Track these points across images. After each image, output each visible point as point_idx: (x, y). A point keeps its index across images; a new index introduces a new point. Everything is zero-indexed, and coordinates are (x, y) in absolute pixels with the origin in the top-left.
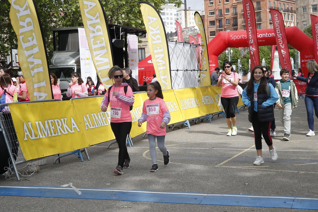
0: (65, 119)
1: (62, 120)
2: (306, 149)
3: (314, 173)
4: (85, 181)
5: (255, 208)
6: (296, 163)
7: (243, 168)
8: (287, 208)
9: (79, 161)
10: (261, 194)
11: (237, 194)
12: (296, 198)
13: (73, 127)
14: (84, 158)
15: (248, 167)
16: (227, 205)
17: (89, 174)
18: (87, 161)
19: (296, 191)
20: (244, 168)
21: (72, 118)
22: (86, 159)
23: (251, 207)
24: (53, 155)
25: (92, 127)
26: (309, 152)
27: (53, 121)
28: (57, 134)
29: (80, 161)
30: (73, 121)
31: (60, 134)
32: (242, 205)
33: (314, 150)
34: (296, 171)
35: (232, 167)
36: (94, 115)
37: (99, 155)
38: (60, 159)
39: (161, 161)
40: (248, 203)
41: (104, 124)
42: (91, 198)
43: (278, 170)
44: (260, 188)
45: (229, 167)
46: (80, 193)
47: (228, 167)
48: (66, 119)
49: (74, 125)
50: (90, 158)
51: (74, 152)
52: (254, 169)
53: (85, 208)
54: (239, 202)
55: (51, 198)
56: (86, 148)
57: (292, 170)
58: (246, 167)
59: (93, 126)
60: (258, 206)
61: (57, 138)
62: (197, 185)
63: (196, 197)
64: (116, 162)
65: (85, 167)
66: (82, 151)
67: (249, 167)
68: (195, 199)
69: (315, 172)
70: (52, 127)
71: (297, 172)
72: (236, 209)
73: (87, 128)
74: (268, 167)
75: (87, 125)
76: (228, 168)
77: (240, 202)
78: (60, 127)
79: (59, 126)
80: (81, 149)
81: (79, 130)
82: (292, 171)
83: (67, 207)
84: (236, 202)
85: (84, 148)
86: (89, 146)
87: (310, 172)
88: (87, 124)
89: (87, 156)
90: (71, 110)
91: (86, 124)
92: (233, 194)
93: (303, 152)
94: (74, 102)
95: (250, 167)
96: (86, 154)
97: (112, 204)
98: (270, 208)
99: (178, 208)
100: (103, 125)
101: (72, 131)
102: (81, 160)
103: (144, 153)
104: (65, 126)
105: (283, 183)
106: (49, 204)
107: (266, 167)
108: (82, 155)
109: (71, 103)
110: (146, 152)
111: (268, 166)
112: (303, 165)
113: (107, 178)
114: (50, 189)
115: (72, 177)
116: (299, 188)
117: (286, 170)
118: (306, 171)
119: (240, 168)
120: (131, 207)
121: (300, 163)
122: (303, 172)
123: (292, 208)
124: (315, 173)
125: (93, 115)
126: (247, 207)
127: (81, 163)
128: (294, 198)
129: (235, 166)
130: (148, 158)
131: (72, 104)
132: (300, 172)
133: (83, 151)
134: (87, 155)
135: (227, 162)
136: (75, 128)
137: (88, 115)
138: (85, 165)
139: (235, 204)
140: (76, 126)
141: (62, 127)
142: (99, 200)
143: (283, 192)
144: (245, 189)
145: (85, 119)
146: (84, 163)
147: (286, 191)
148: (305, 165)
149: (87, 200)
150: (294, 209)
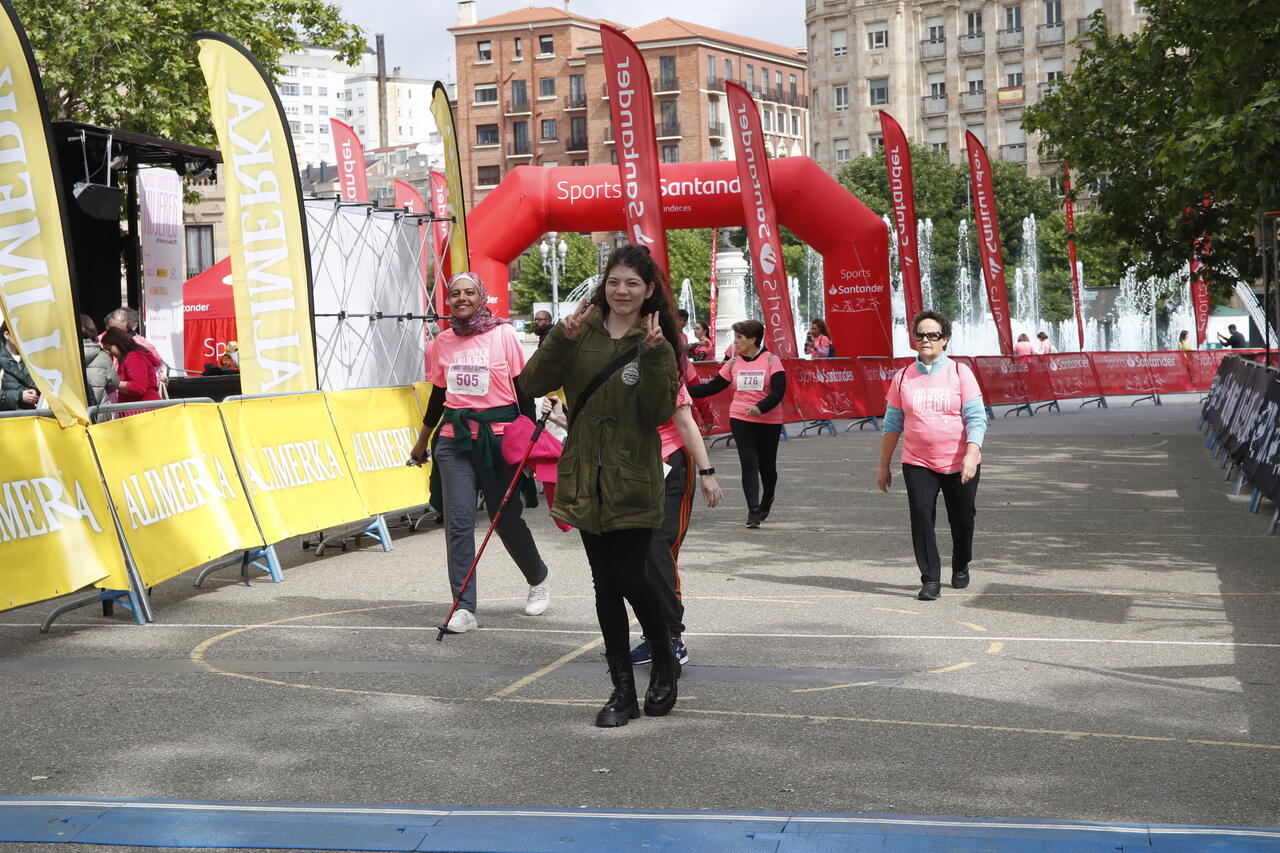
2: (839, 628)
3: (863, 720)
6: (799, 684)
7: (595, 703)
10: (662, 808)
11: (565, 809)
12: (794, 819)
19: (792, 791)
26: (849, 639)
33: (868, 633)
34: (795, 713)
35: (551, 702)
39: (267, 681)
41: (27, 530)
43: (729, 710)
44: (658, 783)
45: (541, 701)
47: (535, 701)
54: (573, 840)
57: (784, 712)
62: (410, 776)
63: (402, 824)
64: (75, 685)
68: (399, 830)
69: (871, 716)
71: (802, 717)
74: (693, 700)
76: (533, 705)
77: (579, 840)
82: (783, 716)
84: (562, 839)
87: (851, 716)
92: (552, 806)
93: (827, 640)
100: (23, 534)
103: (197, 649)
105: (747, 760)
107: (684, 702)
110: (203, 643)
111: (691, 695)
112: (826, 691)
113: (34, 752)
116: (804, 780)
117: (758, 712)
118: (836, 715)
119: (585, 705)
121: (812, 685)
122: (822, 718)
124: (869, 721)
128: (785, 819)
129: (565, 696)
130: (213, 670)
132: (811, 717)
135: (532, 683)
139: (555, 846)
143: (746, 796)
144: (599, 789)
147: (757, 791)
148: (833, 690)
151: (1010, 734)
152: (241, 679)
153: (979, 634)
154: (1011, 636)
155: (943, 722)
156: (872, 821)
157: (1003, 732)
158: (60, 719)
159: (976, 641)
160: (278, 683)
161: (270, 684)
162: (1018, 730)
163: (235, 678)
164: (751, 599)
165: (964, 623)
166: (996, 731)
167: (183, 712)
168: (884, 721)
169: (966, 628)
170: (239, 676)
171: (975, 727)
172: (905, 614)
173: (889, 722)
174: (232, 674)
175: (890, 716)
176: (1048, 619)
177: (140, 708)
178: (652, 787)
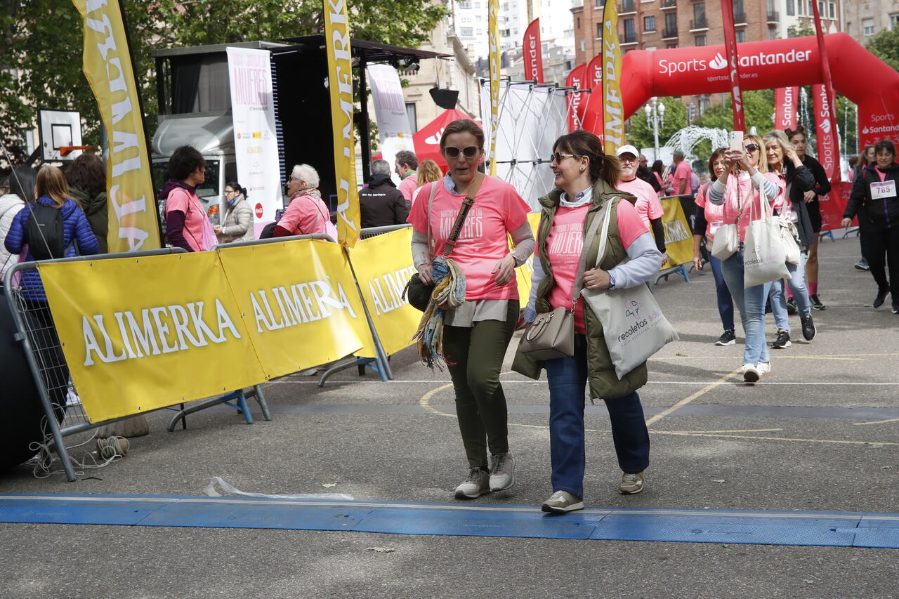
0: (198, 304)
1: (191, 306)
4: (261, 479)
5: (748, 548)
6: (859, 419)
8: (840, 545)
9: (241, 424)
10: (765, 509)
11: (693, 509)
12: (864, 518)
13: (222, 326)
14: (253, 415)
15: (720, 432)
16: (667, 540)
17: (269, 458)
18: (265, 422)
19: (861, 497)
20: (710, 435)
21: (217, 300)
22: (260, 415)
23: (737, 546)
24: (166, 407)
25: (275, 326)
26: (894, 386)
27: (163, 309)
28: (176, 348)
29: (244, 424)
30: (221, 310)
31: (184, 346)
32: (711, 540)
34: (858, 440)
35: (676, 433)
36: (280, 293)
37: (296, 404)
38: (186, 416)
40: (728, 533)
41: (308, 317)
42: (279, 526)
43: (808, 438)
44: (760, 491)
45: (668, 433)
47: (664, 433)
48: (200, 304)
49: (223, 321)
50: (271, 415)
51: (225, 399)
52: (738, 439)
53: (264, 554)
54: (701, 532)
55: (166, 529)
56: (262, 385)
57: (849, 439)
58: (716, 433)
59: (279, 323)
60: (758, 542)
61: (176, 357)
63: (577, 519)
64: (344, 423)
65: (258, 438)
66: (248, 396)
67: (724, 431)
68: (575, 524)
70: (163, 326)
71: (864, 443)
72: (693, 551)
73: (260, 330)
74: (780, 431)
75: (261, 321)
76: (664, 435)
77: (706, 532)
78: (184, 327)
79: (181, 323)
80: (247, 388)
81: (238, 336)
82: (848, 442)
83: (212, 553)
84: (693, 531)
85: (255, 386)
86: (267, 381)
88: (262, 316)
89: (262, 408)
90: (215, 281)
91: (258, 318)
92: (684, 507)
93: (877, 386)
94: (222, 255)
95: (728, 431)
96: (259, 402)
97: (341, 543)
98: (792, 547)
99: (529, 552)
100: (305, 320)
101: (218, 337)
102: (246, 419)
103: (424, 397)
104: (199, 323)
105: (825, 474)
106: (160, 546)
107: (773, 433)
108: (249, 405)
109: (215, 260)
110: (428, 394)
111: (779, 427)
112: (880, 424)
113: (322, 469)
114: (163, 503)
115: (222, 467)
116: (869, 489)
117: (830, 439)
118: (889, 441)
119: (701, 435)
120: (393, 549)
121: (869, 419)
122: (879, 444)
123: (854, 544)
125: (275, 291)
126: (726, 546)
127: (248, 427)
128: (858, 517)
129: (686, 429)
130: (436, 412)
131: (218, 263)
132: (871, 443)
133: (253, 392)
134: (264, 403)
135: (661, 419)
136: (227, 330)
137: (262, 293)
138: (259, 433)
139: (688, 536)
140: (228, 323)
141: (191, 326)
142: (302, 532)
143: (827, 501)
144: (717, 496)
145: (255, 304)
146: (256, 427)
147: (834, 497)
148: (885, 423)
149: (268, 531)
150: (861, 549)
158: (336, 446)
163: (452, 417)
164: (817, 357)
167: (419, 442)
174: (450, 415)
177: (389, 438)
178: (756, 494)
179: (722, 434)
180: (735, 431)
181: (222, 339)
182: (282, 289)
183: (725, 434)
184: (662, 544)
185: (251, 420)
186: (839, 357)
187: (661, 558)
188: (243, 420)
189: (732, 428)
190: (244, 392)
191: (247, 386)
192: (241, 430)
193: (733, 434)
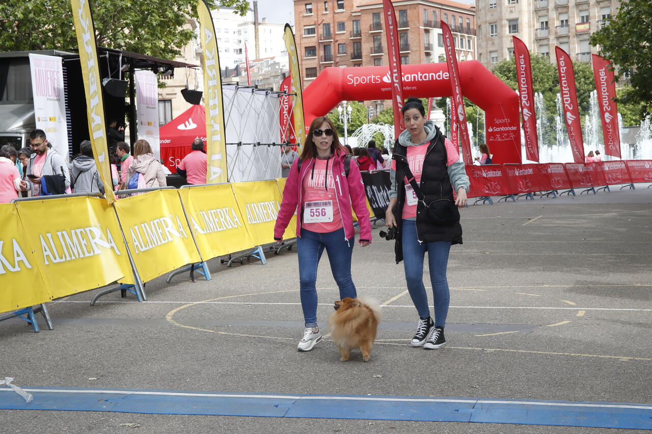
2: (498, 303)
3: (513, 351)
4: (43, 373)
5: (397, 423)
6: (479, 332)
8: (461, 421)
9: (30, 332)
10: (410, 395)
11: (360, 396)
12: (479, 402)
13: (17, 259)
14: (40, 326)
15: (382, 340)
16: (339, 417)
17: (50, 358)
18: (48, 331)
19: (477, 387)
21: (14, 240)
22: (45, 326)
23: (389, 422)
25: (58, 260)
26: (504, 309)
29: (32, 332)
30: (16, 247)
32: (371, 418)
33: (514, 306)
34: (477, 347)
36: (63, 235)
37: (72, 318)
39: (205, 330)
40: (384, 413)
41: (84, 254)
42: (55, 408)
44: (407, 383)
46: (29, 398)
49: (18, 255)
50: (53, 326)
51: (19, 313)
52: (394, 345)
54: (364, 412)
56: (46, 303)
57: (472, 346)
58: (379, 341)
59: (61, 258)
60: (404, 419)
62: (279, 379)
63: (276, 403)
64: (109, 332)
65: (43, 343)
66: (36, 312)
67: (384, 340)
68: (275, 406)
69: (516, 348)
71: (481, 349)
72: (358, 425)
73: (47, 263)
75: (48, 256)
77: (368, 412)
80: (36, 306)
81: (29, 267)
82: (471, 348)
84: (359, 411)
85: (41, 304)
86: (50, 301)
87: (506, 349)
88: (48, 252)
89: (47, 321)
90: (13, 226)
91: (45, 253)
92: (353, 394)
93: (492, 309)
94: (19, 206)
95: (387, 340)
96: (45, 316)
97: (101, 421)
98: (428, 423)
99: (240, 427)
100: (82, 256)
101: (14, 267)
102: (34, 329)
103: (169, 314)
105: (453, 371)
108: (36, 319)
109: (14, 209)
110: (172, 311)
112: (493, 336)
113: (90, 365)
115: (13, 364)
116: (484, 381)
117: (458, 346)
118: (499, 348)
120: (139, 425)
121: (485, 332)
122: (491, 350)
123: (471, 420)
124: (516, 351)
125: (59, 234)
126: (381, 422)
127: (35, 335)
128: (474, 401)
130: (178, 325)
131: (15, 212)
132: (486, 349)
133: (39, 309)
134: (48, 317)
136: (21, 262)
137: (49, 235)
138: (43, 339)
139: (356, 415)
140: (22, 257)
142: (72, 413)
143: (453, 390)
144: (377, 386)
145: (44, 243)
146: (41, 335)
147: (459, 387)
148: (496, 335)
149: (46, 412)
150: (475, 424)
151: (591, 358)
152: (192, 329)
153: (572, 306)
154: (589, 307)
155: (555, 352)
156: (520, 403)
157: (587, 357)
158: (102, 349)
159: (571, 310)
160: (211, 331)
161: (206, 332)
162: (595, 356)
163: (189, 329)
165: (564, 301)
166: (584, 356)
167: (163, 346)
168: (524, 351)
169: (565, 303)
170: (191, 327)
171: (572, 354)
172: (532, 296)
173: (526, 351)
174: (187, 327)
175: (526, 348)
176: (608, 299)
177: (142, 344)
178: (404, 385)
179: (383, 342)
180: (392, 340)
181: (17, 269)
182: (64, 233)
183: (385, 342)
184: (335, 421)
185: (37, 330)
186: (467, 288)
187: (335, 431)
188: (31, 329)
189: (390, 338)
190: (33, 309)
191: (35, 304)
192: (29, 337)
193: (391, 342)
